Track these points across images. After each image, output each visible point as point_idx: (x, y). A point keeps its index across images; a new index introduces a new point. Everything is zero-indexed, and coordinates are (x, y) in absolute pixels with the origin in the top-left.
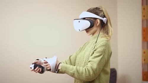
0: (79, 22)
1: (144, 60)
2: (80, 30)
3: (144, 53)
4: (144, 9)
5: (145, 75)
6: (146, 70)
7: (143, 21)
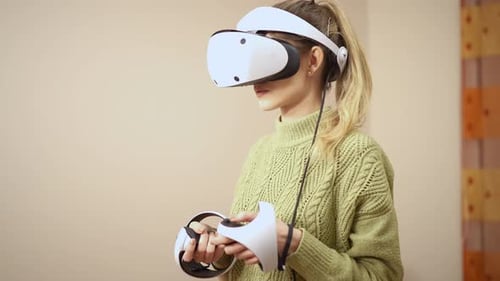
0: (243, 41)
1: (471, 208)
2: (237, 79)
3: (470, 181)
4: (469, 20)
5: (472, 262)
6: (476, 247)
7: (464, 63)
